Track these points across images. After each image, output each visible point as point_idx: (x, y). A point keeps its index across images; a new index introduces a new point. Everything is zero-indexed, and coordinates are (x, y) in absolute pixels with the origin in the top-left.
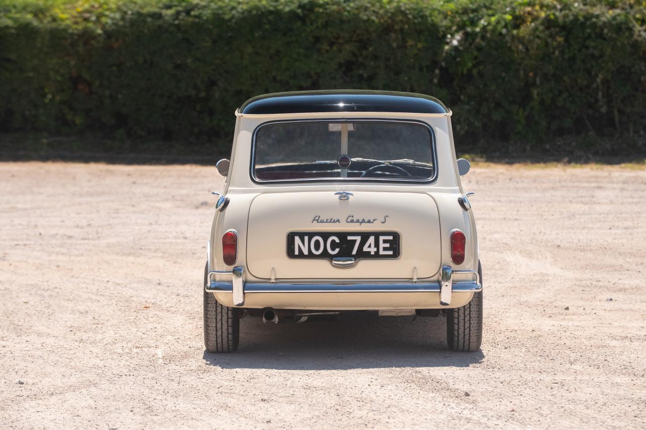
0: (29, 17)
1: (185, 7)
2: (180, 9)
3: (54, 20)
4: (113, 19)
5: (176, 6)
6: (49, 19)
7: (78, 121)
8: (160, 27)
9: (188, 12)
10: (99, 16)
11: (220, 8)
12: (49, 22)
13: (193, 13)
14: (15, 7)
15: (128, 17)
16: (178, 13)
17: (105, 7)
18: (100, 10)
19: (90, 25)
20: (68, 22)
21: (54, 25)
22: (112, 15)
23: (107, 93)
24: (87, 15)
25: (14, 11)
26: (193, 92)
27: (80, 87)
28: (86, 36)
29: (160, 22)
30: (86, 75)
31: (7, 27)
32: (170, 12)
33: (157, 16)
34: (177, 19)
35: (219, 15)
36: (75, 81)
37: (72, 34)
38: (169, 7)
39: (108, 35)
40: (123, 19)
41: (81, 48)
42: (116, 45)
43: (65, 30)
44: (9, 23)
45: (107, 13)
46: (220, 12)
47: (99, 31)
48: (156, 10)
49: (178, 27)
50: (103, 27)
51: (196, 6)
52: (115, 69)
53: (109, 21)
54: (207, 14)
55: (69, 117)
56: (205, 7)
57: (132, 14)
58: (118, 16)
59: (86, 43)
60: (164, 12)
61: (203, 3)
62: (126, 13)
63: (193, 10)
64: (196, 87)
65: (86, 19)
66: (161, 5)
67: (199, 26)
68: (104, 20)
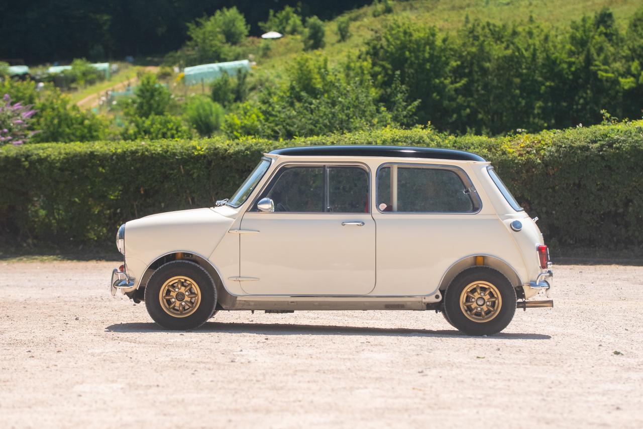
0: (485, 151)
1: (608, 141)
2: (602, 142)
3: (504, 153)
4: (550, 151)
5: (600, 140)
6: (500, 152)
8: (587, 157)
9: (610, 146)
10: (538, 151)
11: (637, 141)
12: (501, 155)
14: (473, 144)
15: (562, 150)
16: (602, 146)
17: (543, 143)
18: (539, 145)
19: (532, 156)
20: (516, 154)
21: (504, 157)
22: (549, 148)
23: (544, 209)
24: (529, 149)
25: (472, 147)
26: (613, 209)
27: (523, 205)
28: (529, 165)
29: (588, 153)
30: (527, 196)
32: (595, 145)
33: (585, 149)
34: (602, 150)
35: (635, 147)
37: (518, 163)
38: (595, 142)
39: (546, 164)
40: (557, 151)
41: (524, 176)
42: (551, 172)
43: (513, 161)
45: (545, 147)
46: (637, 144)
47: (539, 161)
48: (584, 144)
49: (603, 157)
50: (542, 158)
51: (617, 141)
52: (550, 190)
53: (547, 154)
54: (626, 147)
56: (624, 141)
57: (565, 147)
58: (553, 149)
59: (527, 171)
60: (591, 145)
61: (623, 138)
62: (561, 146)
63: (615, 143)
64: (615, 204)
65: (528, 152)
66: (588, 140)
67: (620, 156)
68: (542, 152)
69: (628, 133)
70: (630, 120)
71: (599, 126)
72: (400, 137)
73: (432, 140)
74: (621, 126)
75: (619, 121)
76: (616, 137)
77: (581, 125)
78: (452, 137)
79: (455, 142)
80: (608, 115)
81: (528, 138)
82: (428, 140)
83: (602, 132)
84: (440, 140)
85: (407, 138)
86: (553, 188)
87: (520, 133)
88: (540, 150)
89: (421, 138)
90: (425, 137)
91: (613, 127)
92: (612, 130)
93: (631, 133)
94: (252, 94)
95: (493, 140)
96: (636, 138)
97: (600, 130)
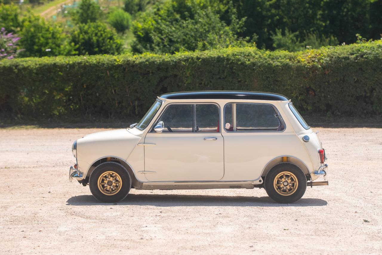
0: (288, 60)
1: (360, 54)
2: (357, 55)
3: (299, 62)
4: (326, 60)
5: (356, 53)
6: (297, 61)
7: (309, 108)
8: (348, 63)
9: (362, 56)
10: (319, 60)
11: (377, 54)
12: (296, 63)
13: (364, 56)
14: (280, 56)
15: (333, 59)
16: (357, 57)
17: (322, 55)
18: (320, 56)
19: (315, 63)
20: (306, 62)
21: (299, 64)
22: (326, 58)
23: (323, 95)
24: (313, 59)
25: (280, 58)
26: (364, 94)
27: (310, 92)
28: (314, 68)
29: (348, 61)
30: (313, 87)
31: (278, 66)
32: (353, 56)
33: (347, 58)
34: (357, 59)
35: (377, 57)
36: (308, 89)
37: (307, 68)
38: (352, 54)
39: (324, 68)
40: (330, 60)
41: (311, 75)
42: (327, 72)
43: (304, 66)
44: (279, 64)
45: (323, 58)
46: (378, 55)
47: (320, 66)
48: (346, 55)
49: (357, 63)
50: (321, 64)
51: (366, 53)
52: (326, 83)
53: (325, 62)
54: (371, 57)
55: (305, 107)
56: (370, 53)
57: (335, 58)
58: (328, 59)
59: (313, 72)
60: (350, 56)
61: (369, 52)
62: (332, 57)
63: (364, 55)
64: (365, 91)
65: (313, 61)
66: (349, 53)
67: (367, 62)
68: (321, 61)
69: (372, 49)
70: (373, 40)
71: (355, 44)
72: (237, 53)
73: (256, 54)
74: (368, 44)
75: (367, 41)
76: (365, 51)
77: (344, 43)
78: (268, 52)
79: (270, 55)
80: (360, 37)
81: (313, 52)
82: (254, 54)
83: (357, 48)
84: (261, 54)
85: (241, 53)
86: (328, 82)
87: (308, 49)
88: (320, 60)
89: (250, 53)
90: (252, 52)
91: (363, 44)
92: (363, 46)
93: (374, 49)
94: (148, 6)
95: (292, 54)
96: (377, 52)
97: (356, 47)
